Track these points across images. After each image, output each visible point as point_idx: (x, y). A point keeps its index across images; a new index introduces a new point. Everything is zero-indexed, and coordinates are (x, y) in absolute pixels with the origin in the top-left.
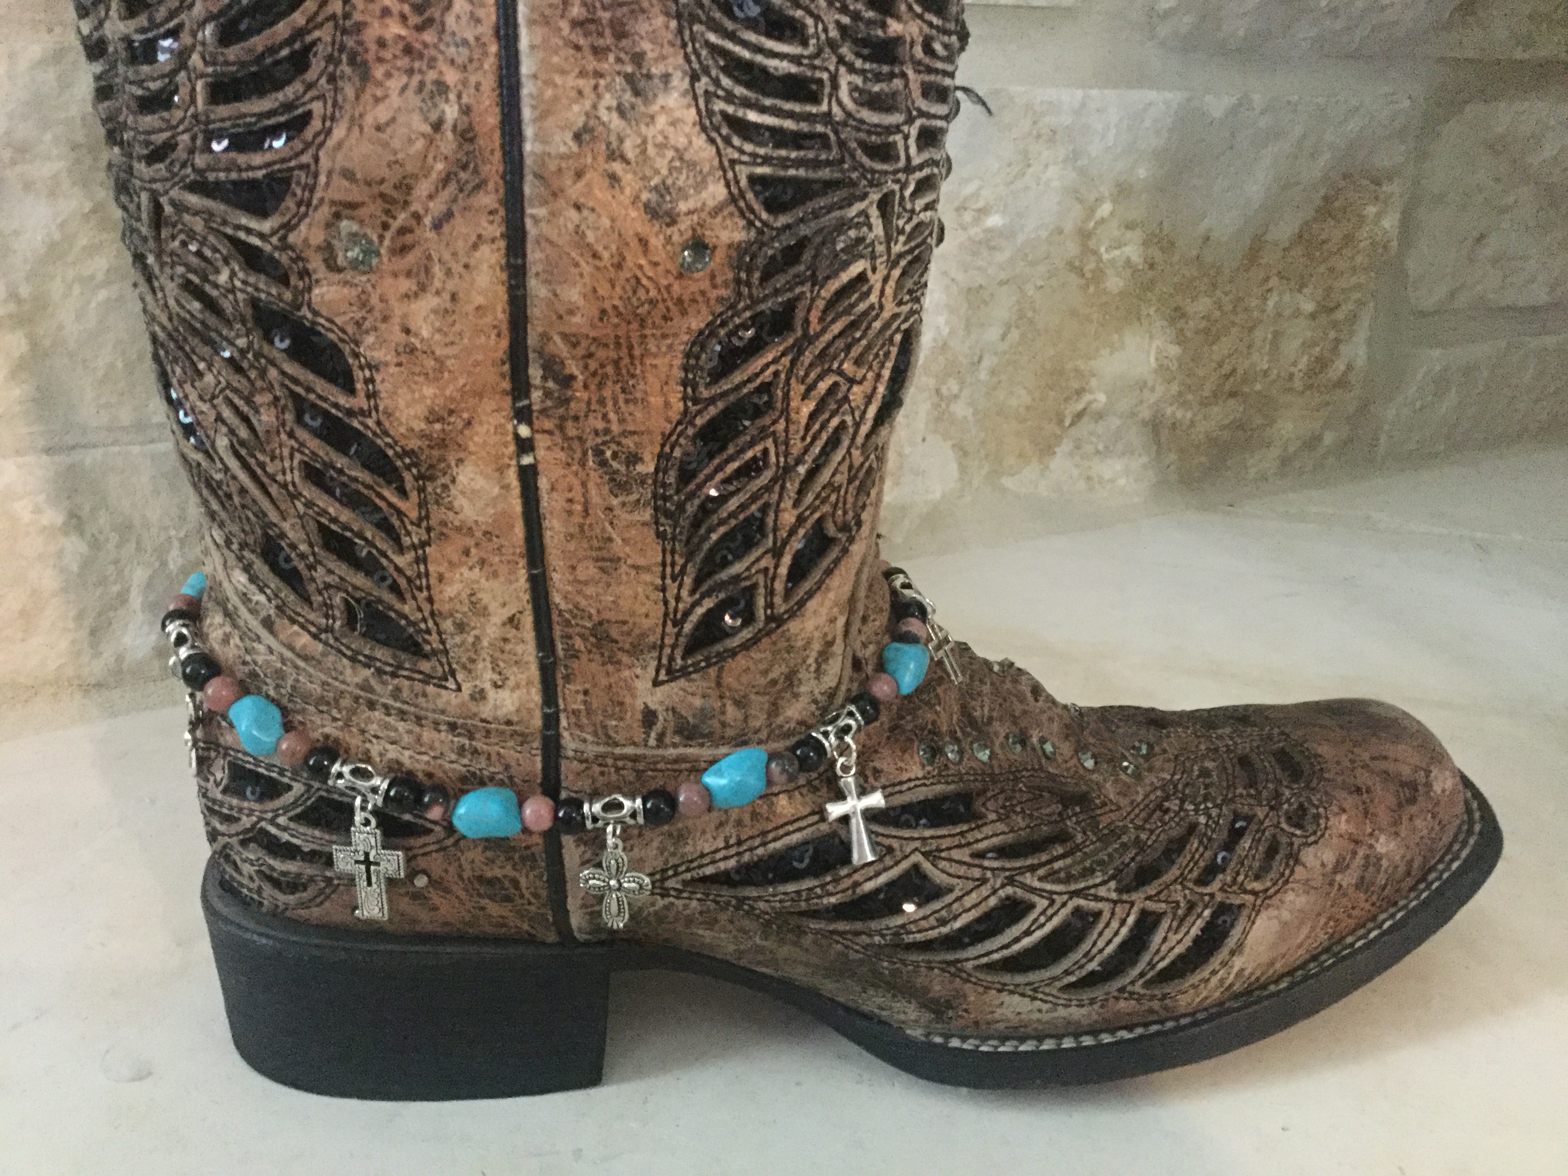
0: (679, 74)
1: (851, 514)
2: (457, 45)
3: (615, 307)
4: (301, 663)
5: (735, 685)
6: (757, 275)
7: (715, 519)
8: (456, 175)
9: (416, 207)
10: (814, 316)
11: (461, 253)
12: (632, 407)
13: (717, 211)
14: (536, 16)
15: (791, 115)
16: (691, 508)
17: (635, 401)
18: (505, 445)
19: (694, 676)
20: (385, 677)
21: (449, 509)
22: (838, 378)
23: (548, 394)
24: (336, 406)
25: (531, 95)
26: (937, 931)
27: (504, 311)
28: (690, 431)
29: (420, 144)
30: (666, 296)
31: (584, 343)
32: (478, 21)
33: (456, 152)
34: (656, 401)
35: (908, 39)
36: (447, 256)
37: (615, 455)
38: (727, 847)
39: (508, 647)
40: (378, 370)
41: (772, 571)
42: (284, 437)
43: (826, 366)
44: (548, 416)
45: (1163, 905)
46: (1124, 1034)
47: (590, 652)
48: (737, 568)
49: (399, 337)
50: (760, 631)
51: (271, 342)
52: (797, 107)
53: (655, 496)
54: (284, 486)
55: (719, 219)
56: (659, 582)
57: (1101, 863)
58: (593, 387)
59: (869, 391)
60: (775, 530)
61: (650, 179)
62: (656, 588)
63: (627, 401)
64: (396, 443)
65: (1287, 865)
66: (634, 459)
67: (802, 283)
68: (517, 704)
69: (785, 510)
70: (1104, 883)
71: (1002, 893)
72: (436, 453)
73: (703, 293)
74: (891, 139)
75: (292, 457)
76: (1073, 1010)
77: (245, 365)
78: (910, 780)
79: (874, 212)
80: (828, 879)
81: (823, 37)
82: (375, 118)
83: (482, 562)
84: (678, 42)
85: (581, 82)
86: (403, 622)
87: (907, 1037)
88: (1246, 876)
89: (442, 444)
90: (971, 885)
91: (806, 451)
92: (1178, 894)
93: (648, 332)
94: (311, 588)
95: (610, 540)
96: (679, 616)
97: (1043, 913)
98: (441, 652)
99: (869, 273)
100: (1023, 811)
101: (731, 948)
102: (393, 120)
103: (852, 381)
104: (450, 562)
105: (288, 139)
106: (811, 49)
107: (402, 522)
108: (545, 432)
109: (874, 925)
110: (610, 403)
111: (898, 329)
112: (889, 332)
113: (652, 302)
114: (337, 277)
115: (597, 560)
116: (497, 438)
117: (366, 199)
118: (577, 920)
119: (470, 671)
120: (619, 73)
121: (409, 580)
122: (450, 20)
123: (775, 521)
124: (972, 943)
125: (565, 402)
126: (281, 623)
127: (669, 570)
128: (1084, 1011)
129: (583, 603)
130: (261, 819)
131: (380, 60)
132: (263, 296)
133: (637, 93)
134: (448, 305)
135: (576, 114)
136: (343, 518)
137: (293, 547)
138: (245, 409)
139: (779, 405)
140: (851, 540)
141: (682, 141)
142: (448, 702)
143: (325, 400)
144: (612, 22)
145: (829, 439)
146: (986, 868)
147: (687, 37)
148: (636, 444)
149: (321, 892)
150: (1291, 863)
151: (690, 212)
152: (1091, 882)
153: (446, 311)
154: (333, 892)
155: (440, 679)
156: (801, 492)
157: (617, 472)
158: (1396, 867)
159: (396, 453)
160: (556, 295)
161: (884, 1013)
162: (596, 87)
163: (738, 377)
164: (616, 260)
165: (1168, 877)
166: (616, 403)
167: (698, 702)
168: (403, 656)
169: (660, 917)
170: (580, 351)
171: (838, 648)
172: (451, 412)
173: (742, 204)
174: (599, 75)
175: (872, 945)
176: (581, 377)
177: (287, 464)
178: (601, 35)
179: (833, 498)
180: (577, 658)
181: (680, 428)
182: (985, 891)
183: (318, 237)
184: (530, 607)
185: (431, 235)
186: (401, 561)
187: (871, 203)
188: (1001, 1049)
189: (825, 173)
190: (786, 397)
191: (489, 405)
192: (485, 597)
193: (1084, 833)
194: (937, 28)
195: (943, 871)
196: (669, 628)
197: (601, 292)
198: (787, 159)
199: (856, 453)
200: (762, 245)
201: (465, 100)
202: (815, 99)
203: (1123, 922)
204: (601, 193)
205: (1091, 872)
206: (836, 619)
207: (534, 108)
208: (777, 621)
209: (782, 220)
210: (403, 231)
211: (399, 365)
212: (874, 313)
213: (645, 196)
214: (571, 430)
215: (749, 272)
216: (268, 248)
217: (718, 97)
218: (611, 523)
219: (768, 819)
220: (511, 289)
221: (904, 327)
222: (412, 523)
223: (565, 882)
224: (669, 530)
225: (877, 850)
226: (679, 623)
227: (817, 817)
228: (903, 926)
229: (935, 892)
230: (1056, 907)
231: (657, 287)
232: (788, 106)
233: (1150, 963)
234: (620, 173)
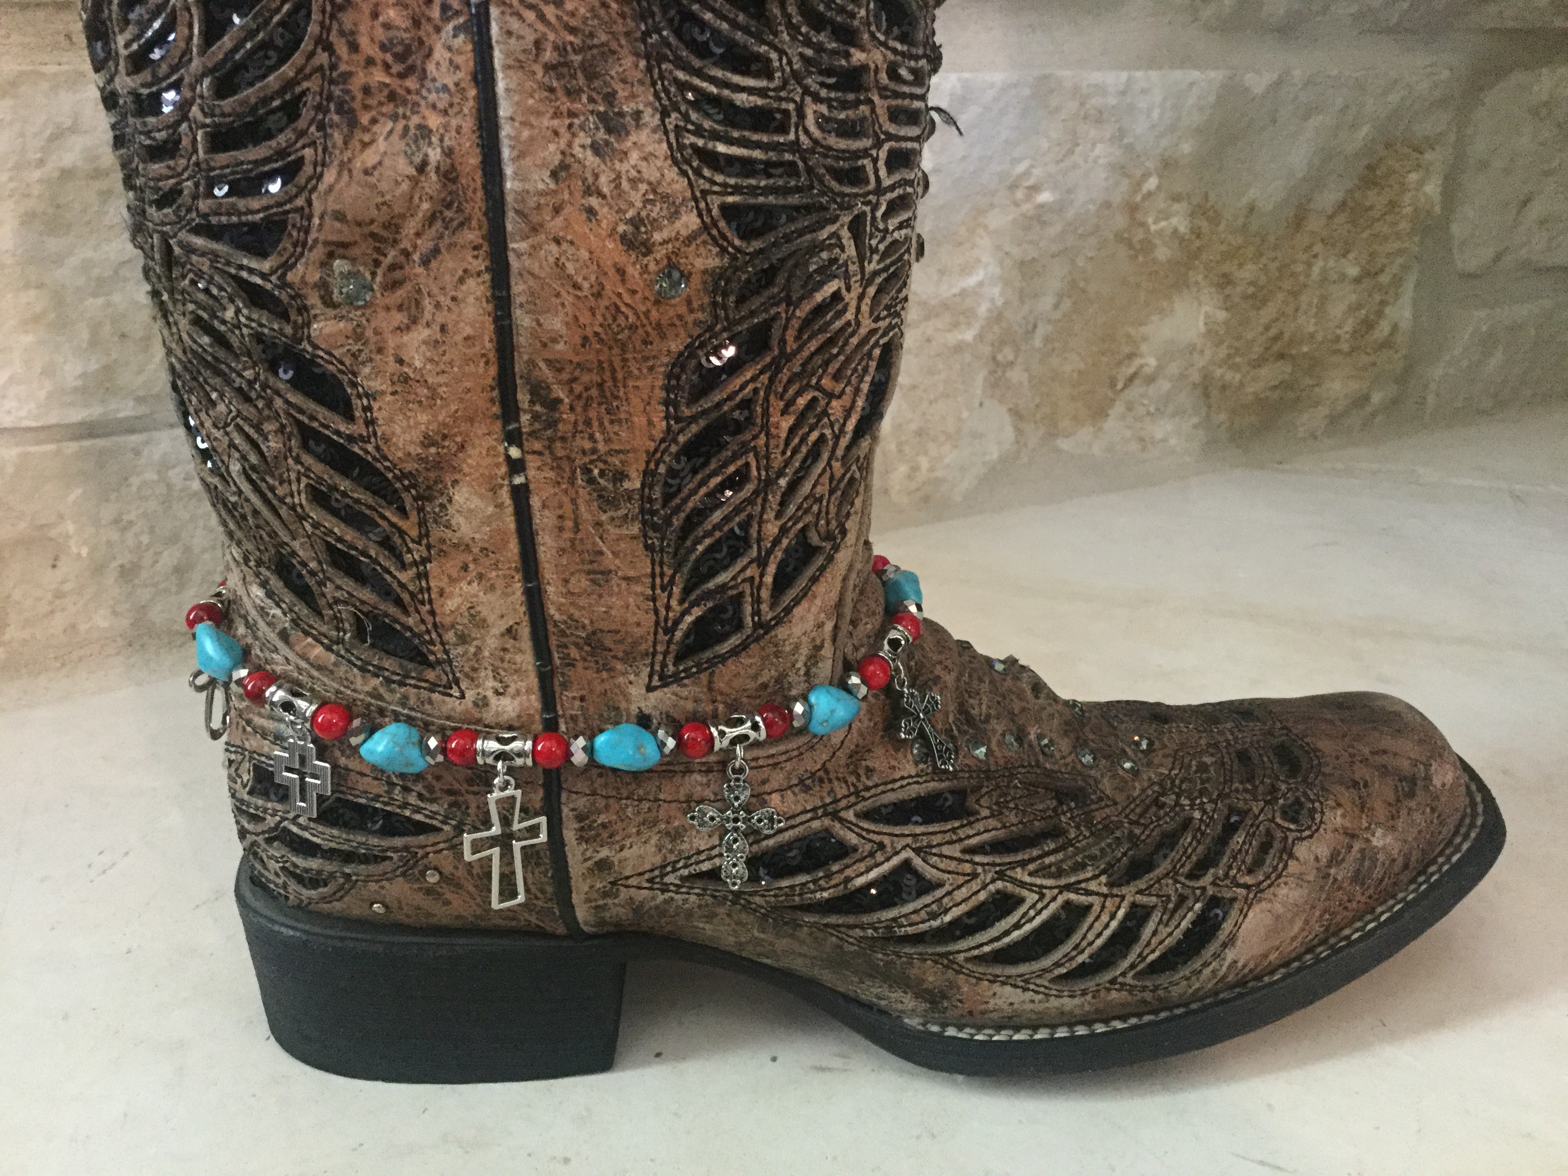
0: (649, 110)
1: (834, 523)
2: (437, 92)
3: (596, 334)
4: (315, 673)
5: (727, 690)
6: (732, 298)
7: (700, 532)
8: (441, 212)
9: (405, 244)
10: (790, 335)
11: (449, 287)
12: (616, 428)
13: (690, 239)
14: (510, 62)
15: (758, 145)
16: (677, 522)
17: (620, 421)
18: (498, 465)
19: (685, 681)
20: (394, 686)
21: (446, 527)
22: (817, 394)
23: (536, 417)
24: (338, 433)
25: (509, 136)
26: (928, 924)
27: (491, 341)
28: (674, 449)
29: (405, 186)
30: (645, 321)
31: (569, 368)
32: (457, 67)
33: (439, 192)
34: (640, 420)
35: (872, 66)
36: (435, 290)
37: (602, 473)
39: (507, 657)
40: (375, 399)
41: (757, 580)
42: (290, 461)
43: (804, 383)
44: (537, 438)
45: (1154, 899)
46: (1118, 1025)
47: (585, 660)
48: (723, 578)
49: (392, 366)
50: (748, 637)
51: (276, 374)
52: (765, 139)
53: (642, 511)
54: (293, 508)
55: (693, 246)
56: (649, 592)
57: (1093, 858)
58: (579, 409)
59: (848, 405)
60: (759, 540)
61: (625, 212)
62: (647, 599)
63: (612, 422)
64: (395, 466)
65: (1281, 858)
66: (620, 476)
67: (777, 304)
68: (517, 710)
69: (768, 521)
70: (1095, 877)
71: (992, 888)
72: (432, 475)
73: (680, 317)
74: (860, 163)
75: (298, 480)
76: (1065, 1000)
77: (253, 395)
78: (903, 778)
79: (845, 234)
80: (821, 874)
81: (788, 69)
82: (363, 162)
83: (481, 577)
84: (648, 80)
85: (556, 122)
86: (408, 634)
87: (904, 1026)
88: (1239, 870)
89: (438, 465)
90: (961, 879)
91: (787, 463)
92: (1170, 889)
93: (629, 356)
94: (322, 602)
95: (601, 553)
96: (670, 624)
97: (1033, 906)
98: (444, 661)
99: (844, 291)
100: (1016, 808)
101: (732, 939)
102: (380, 163)
103: (830, 396)
104: (450, 577)
105: (284, 184)
106: (776, 83)
107: (404, 540)
108: (534, 452)
109: (865, 919)
110: (596, 424)
111: (876, 344)
112: (867, 348)
113: (632, 328)
114: (331, 312)
115: (589, 573)
116: (489, 460)
117: (357, 238)
118: (582, 914)
119: (472, 680)
120: (592, 112)
121: (412, 595)
122: (431, 67)
123: (759, 532)
124: (962, 937)
125: (552, 424)
126: (295, 635)
127: (658, 581)
128: (1077, 1001)
129: (577, 614)
130: (284, 819)
131: (366, 107)
132: (266, 331)
133: (609, 131)
134: (438, 336)
135: (552, 152)
136: (348, 538)
137: (304, 564)
138: (255, 436)
139: (759, 421)
140: (836, 548)
141: (654, 176)
142: (453, 709)
143: (327, 427)
144: (582, 63)
145: (809, 451)
146: (978, 864)
147: (656, 76)
148: (622, 462)
149: (341, 887)
150: (1285, 857)
151: (665, 242)
152: (1082, 876)
153: (437, 342)
154: (352, 888)
155: (445, 687)
156: (783, 504)
157: (604, 489)
158: (1394, 860)
159: (395, 477)
160: (539, 324)
161: (883, 1003)
162: (570, 126)
163: (717, 396)
164: (595, 290)
165: (1158, 872)
166: (601, 424)
167: (690, 706)
168: (410, 666)
169: (661, 910)
170: (565, 376)
171: (827, 651)
172: (445, 437)
173: (714, 232)
174: (572, 114)
175: (866, 937)
177: (294, 487)
178: (574, 76)
179: (815, 508)
180: (573, 666)
181: (663, 446)
182: (975, 886)
183: (314, 276)
184: (527, 618)
185: (420, 270)
186: (404, 577)
187: (842, 226)
188: (995, 1038)
189: (794, 200)
190: (766, 414)
191: (480, 429)
192: (484, 611)
193: (1078, 827)
194: (903, 54)
195: (934, 867)
196: (661, 636)
197: (582, 320)
198: (758, 187)
199: (836, 465)
200: (737, 269)
201: (447, 142)
202: (783, 129)
203: (1113, 917)
204: (580, 225)
205: (1083, 866)
206: (823, 624)
207: (512, 147)
208: (764, 628)
209: (755, 245)
210: (393, 267)
211: (394, 393)
212: (850, 330)
213: (621, 228)
214: (559, 449)
215: (725, 295)
216: (269, 286)
217: (688, 131)
218: (601, 538)
220: (496, 320)
221: (882, 342)
222: (413, 541)
223: (569, 878)
224: (657, 543)
225: (868, 847)
226: (670, 631)
227: (809, 815)
228: (894, 920)
229: (926, 886)
230: (1046, 901)
231: (636, 313)
232: (756, 137)
233: (1140, 955)
234: (597, 207)
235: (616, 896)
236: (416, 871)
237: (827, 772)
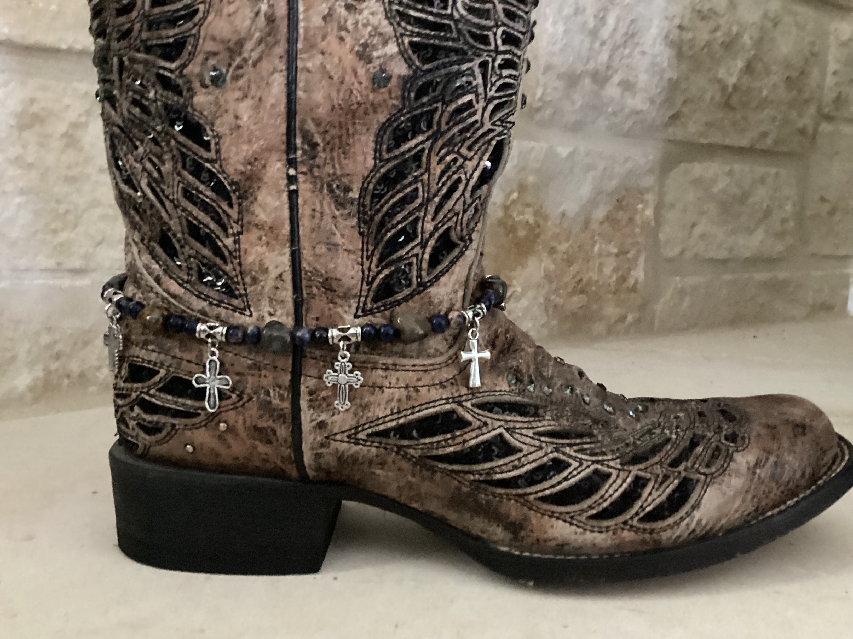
1: (465, 232)
3: (340, 105)
4: (171, 300)
6: (413, 95)
7: (389, 226)
8: (265, 38)
9: (245, 55)
10: (443, 121)
11: (265, 77)
12: (347, 162)
13: (393, 57)
15: (431, 13)
16: (377, 219)
17: (349, 158)
18: (282, 179)
19: (377, 314)
20: (214, 307)
21: (253, 214)
22: (458, 156)
23: (304, 152)
24: (201, 157)
27: (284, 107)
28: (378, 176)
29: (248, 23)
30: (366, 101)
31: (323, 125)
33: (265, 27)
34: (360, 158)
36: (258, 79)
37: (338, 187)
38: (392, 414)
39: (278, 292)
40: (222, 139)
41: (420, 256)
42: (175, 175)
43: (451, 148)
44: (304, 164)
45: (649, 475)
47: (321, 296)
48: (402, 254)
49: (232, 120)
50: (414, 290)
51: (173, 127)
52: (435, 11)
53: (359, 212)
54: (173, 201)
55: (394, 62)
56: (360, 260)
57: (612, 450)
58: (328, 150)
59: (475, 165)
60: (422, 233)
61: (359, 40)
62: (358, 263)
63: (345, 158)
64: (229, 177)
65: (725, 460)
66: (347, 190)
67: (437, 102)
69: (427, 222)
70: (612, 460)
71: (551, 456)
72: (248, 183)
73: (385, 101)
74: (486, 33)
75: (178, 185)
76: (596, 534)
77: (160, 140)
78: (501, 391)
79: (477, 71)
80: (449, 436)
83: (268, 244)
86: (225, 277)
88: (700, 465)
89: (251, 177)
90: (532, 449)
91: (439, 190)
92: (659, 470)
93: (357, 121)
94: (182, 258)
95: (335, 234)
96: (370, 279)
97: (576, 469)
98: (243, 295)
99: (474, 102)
103: (466, 159)
104: (251, 243)
107: (229, 221)
108: (302, 173)
109: (476, 467)
110: (336, 160)
111: (493, 138)
112: (487, 138)
113: (359, 104)
114: (205, 90)
115: (327, 244)
116: (278, 175)
117: (221, 50)
118: (308, 458)
119: (258, 306)
121: (230, 253)
123: (422, 228)
124: (533, 484)
125: (313, 157)
126: (164, 279)
127: (365, 253)
129: (319, 267)
130: (141, 392)
132: (170, 102)
134: (257, 104)
135: (324, 8)
136: (200, 217)
137: (174, 235)
138: (158, 163)
139: (424, 166)
140: (466, 248)
141: (376, 23)
143: (196, 155)
145: (452, 185)
146: (543, 442)
148: (349, 181)
149: (168, 434)
150: (728, 460)
151: (379, 58)
152: (605, 458)
153: (256, 107)
154: (175, 434)
155: (242, 309)
156: (436, 213)
157: (339, 196)
159: (228, 183)
160: (310, 98)
163: (404, 148)
164: (340, 80)
166: (339, 160)
168: (224, 296)
170: (322, 129)
172: (256, 160)
173: (405, 55)
175: (474, 481)
176: (322, 145)
177: (175, 190)
180: (313, 298)
181: (372, 174)
182: (541, 453)
183: (197, 70)
184: (291, 269)
185: (251, 69)
186: (227, 242)
187: (475, 64)
189: (450, 44)
190: (429, 162)
191: (275, 157)
192: (267, 263)
195: (516, 439)
196: (365, 287)
197: (333, 96)
198: (430, 35)
199: (468, 195)
200: (416, 78)
201: (271, 2)
202: (445, 7)
203: (625, 481)
204: (335, 46)
205: (606, 453)
206: (457, 291)
207: (304, 5)
208: (423, 286)
209: (426, 67)
210: (238, 67)
211: (231, 135)
212: (478, 125)
213: (357, 48)
214: (316, 172)
215: (409, 92)
216: (173, 77)
217: (395, 3)
218: (335, 225)
219: (416, 400)
220: (289, 95)
221: (497, 139)
222: (234, 222)
223: (300, 432)
224: (366, 231)
225: (478, 423)
226: (370, 284)
227: (444, 401)
228: (492, 469)
229: (512, 450)
230: (584, 467)
231: (362, 96)
232: (430, 9)
233: (641, 507)
234: (345, 37)
235: (329, 447)
236: (213, 423)
237: (456, 380)
